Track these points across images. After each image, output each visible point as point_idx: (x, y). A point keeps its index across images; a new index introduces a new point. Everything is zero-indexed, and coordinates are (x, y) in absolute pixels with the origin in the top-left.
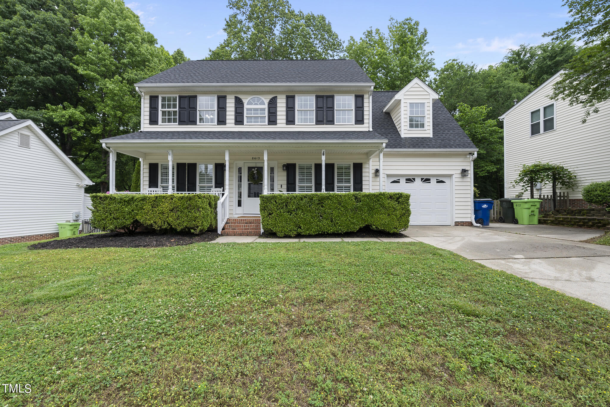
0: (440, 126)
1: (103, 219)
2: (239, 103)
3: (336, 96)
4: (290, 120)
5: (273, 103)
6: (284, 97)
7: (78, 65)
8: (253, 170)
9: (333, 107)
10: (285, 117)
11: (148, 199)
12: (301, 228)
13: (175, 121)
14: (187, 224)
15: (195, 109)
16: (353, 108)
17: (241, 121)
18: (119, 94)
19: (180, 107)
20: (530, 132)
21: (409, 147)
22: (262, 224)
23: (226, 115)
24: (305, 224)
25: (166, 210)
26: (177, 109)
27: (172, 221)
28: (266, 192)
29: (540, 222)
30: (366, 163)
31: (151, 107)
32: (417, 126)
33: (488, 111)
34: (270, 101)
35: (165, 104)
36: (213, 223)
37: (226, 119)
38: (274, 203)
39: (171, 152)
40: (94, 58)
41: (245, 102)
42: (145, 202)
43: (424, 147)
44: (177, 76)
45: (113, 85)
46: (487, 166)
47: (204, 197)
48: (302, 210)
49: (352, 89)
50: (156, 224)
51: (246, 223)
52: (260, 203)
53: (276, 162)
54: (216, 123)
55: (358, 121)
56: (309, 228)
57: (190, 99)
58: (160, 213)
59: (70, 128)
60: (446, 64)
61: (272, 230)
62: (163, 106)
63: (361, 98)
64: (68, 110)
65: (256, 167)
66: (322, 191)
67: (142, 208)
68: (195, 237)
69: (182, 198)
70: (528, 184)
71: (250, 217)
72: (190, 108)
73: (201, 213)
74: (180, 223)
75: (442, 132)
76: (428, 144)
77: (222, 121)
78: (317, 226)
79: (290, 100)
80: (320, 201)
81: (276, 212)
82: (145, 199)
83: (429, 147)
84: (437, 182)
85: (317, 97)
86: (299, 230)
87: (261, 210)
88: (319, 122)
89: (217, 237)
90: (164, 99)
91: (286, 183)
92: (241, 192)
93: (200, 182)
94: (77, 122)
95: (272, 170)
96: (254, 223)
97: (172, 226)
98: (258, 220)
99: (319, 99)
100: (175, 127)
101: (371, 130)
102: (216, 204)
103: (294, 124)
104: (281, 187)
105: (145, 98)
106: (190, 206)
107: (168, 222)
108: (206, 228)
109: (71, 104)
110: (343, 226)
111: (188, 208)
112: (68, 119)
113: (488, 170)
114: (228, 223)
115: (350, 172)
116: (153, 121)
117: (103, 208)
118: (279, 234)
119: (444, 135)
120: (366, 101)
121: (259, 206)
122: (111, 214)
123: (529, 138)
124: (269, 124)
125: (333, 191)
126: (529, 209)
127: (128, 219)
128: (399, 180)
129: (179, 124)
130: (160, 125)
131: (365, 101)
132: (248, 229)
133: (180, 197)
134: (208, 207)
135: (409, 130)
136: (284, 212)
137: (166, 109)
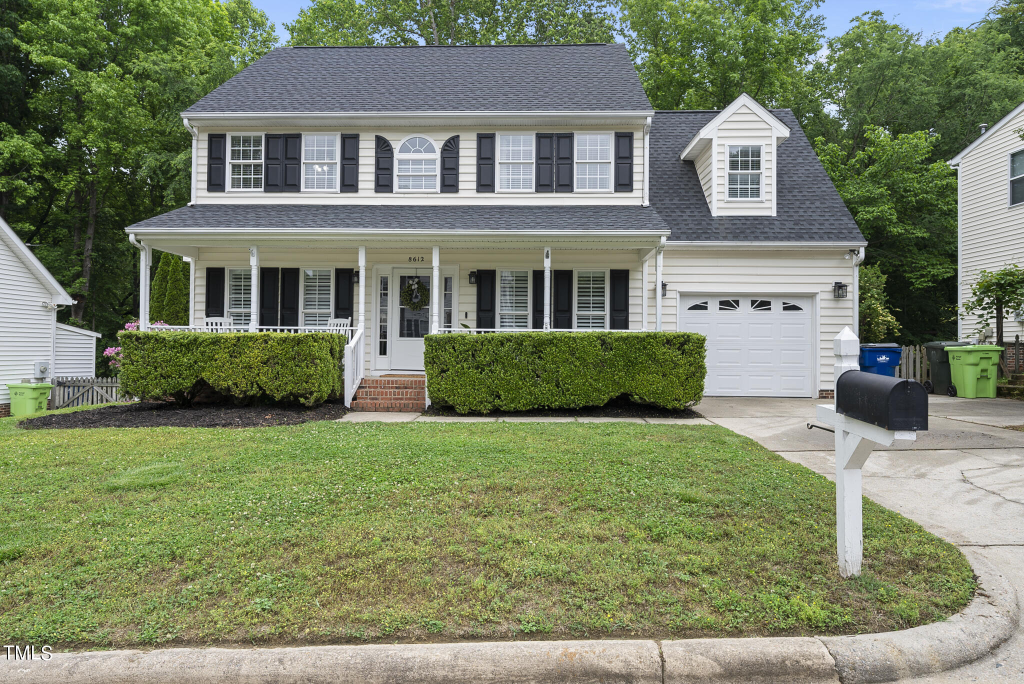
0: (795, 192)
1: (142, 378)
2: (383, 148)
3: (578, 134)
4: (485, 184)
5: (451, 150)
6: (474, 136)
7: (29, 42)
8: (411, 282)
9: (571, 158)
10: (474, 178)
11: (224, 342)
12: (499, 398)
13: (257, 184)
14: (293, 388)
15: (298, 160)
16: (612, 159)
17: (388, 186)
18: (116, 104)
19: (267, 158)
20: (1008, 196)
21: (725, 238)
22: (429, 390)
23: (357, 173)
24: (508, 391)
25: (255, 362)
26: (263, 161)
27: (266, 382)
28: (436, 329)
29: (1000, 392)
30: (636, 270)
31: (210, 157)
32: (744, 193)
33: (931, 142)
34: (445, 145)
35: (239, 150)
36: (337, 386)
37: (357, 181)
38: (452, 350)
39: (255, 251)
40: (64, 27)
41: (396, 146)
42: (217, 347)
43: (757, 238)
44: (260, 90)
45: (104, 86)
46: (933, 265)
47: (323, 338)
48: (503, 363)
49: (608, 122)
50: (237, 387)
51: (397, 388)
52: (424, 350)
53: (457, 267)
54: (338, 189)
55: (620, 185)
56: (516, 398)
57: (287, 141)
58: (245, 367)
59: (11, 179)
60: (855, 24)
61: (446, 402)
62: (235, 155)
63: (627, 139)
64: (7, 139)
65: (416, 277)
66: (544, 326)
67: (212, 359)
68: (305, 411)
69: (284, 340)
70: (992, 312)
71: (405, 376)
72: (287, 158)
73: (319, 368)
74: (280, 386)
75: (798, 204)
76: (766, 230)
77: (349, 184)
78: (530, 393)
79: (486, 143)
80: (536, 347)
81: (455, 367)
82: (217, 341)
83: (767, 239)
84: (785, 309)
85: (539, 137)
86: (497, 402)
87: (426, 365)
88: (542, 186)
89: (345, 414)
90: (235, 141)
91: (475, 310)
92: (386, 327)
93: (306, 306)
94: (25, 166)
95: (447, 283)
96: (412, 388)
97: (265, 390)
98: (420, 381)
99: (542, 140)
100: (257, 197)
101: (647, 203)
102: (341, 351)
103: (493, 191)
104: (466, 317)
105: (200, 139)
106: (299, 355)
107: (258, 384)
108: (325, 397)
109: (14, 127)
110: (578, 395)
111: (295, 358)
112: (8, 159)
113: (933, 275)
114: (363, 387)
115: (603, 288)
116: (215, 184)
117: (142, 358)
118: (458, 409)
119: (801, 212)
120: (637, 144)
121: (423, 356)
122: (156, 368)
123: (1007, 210)
124: (442, 192)
125: (570, 326)
126: (977, 365)
127: (187, 377)
128: (706, 303)
129: (266, 191)
130: (229, 192)
131: (635, 146)
132: (402, 399)
133: (281, 339)
134: (329, 357)
135: (728, 202)
136: (469, 368)
137: (241, 161)
